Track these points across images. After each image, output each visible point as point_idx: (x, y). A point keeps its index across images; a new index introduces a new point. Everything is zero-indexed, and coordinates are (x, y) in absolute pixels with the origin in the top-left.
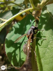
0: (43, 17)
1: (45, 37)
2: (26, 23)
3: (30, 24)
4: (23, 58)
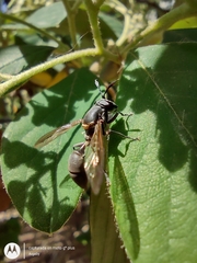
0: (128, 77)
1: (138, 130)
2: (71, 93)
3: (87, 100)
4: (67, 198)
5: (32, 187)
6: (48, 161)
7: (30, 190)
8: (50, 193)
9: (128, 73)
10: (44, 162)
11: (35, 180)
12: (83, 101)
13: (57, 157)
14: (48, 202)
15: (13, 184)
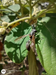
5: (14, 53)
9: (39, 23)
11: (15, 51)
12: (27, 30)
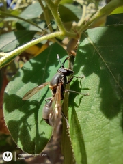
1: (88, 89)
2: (48, 60)
3: (56, 66)
4: (43, 133)
5: (22, 124)
6: (32, 107)
7: (21, 126)
8: (34, 128)
10: (29, 107)
11: (24, 119)
12: (54, 66)
13: (38, 104)
14: (32, 134)
15: (11, 123)
